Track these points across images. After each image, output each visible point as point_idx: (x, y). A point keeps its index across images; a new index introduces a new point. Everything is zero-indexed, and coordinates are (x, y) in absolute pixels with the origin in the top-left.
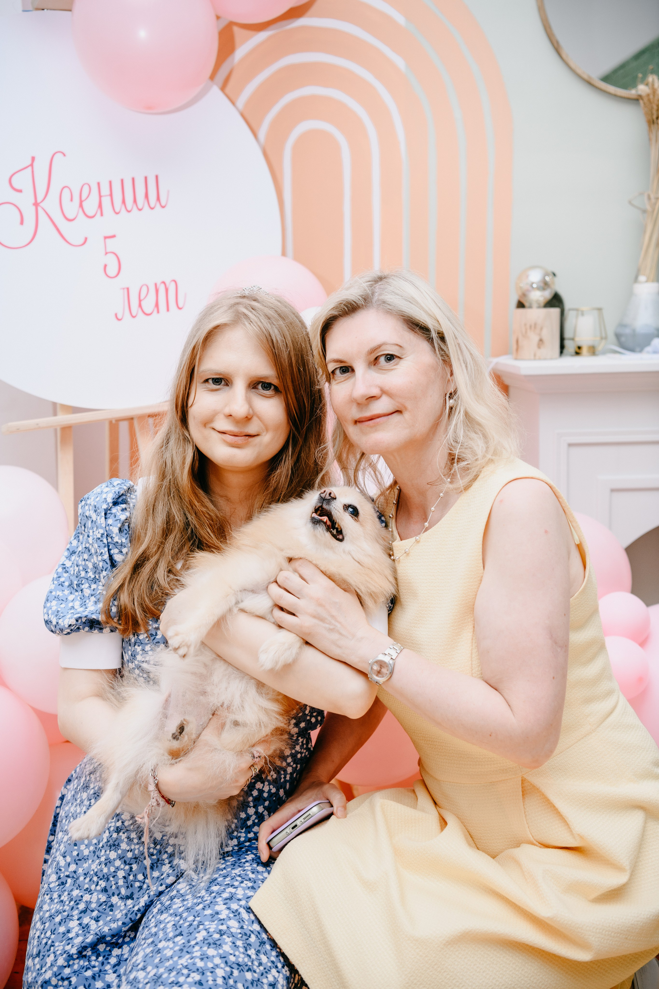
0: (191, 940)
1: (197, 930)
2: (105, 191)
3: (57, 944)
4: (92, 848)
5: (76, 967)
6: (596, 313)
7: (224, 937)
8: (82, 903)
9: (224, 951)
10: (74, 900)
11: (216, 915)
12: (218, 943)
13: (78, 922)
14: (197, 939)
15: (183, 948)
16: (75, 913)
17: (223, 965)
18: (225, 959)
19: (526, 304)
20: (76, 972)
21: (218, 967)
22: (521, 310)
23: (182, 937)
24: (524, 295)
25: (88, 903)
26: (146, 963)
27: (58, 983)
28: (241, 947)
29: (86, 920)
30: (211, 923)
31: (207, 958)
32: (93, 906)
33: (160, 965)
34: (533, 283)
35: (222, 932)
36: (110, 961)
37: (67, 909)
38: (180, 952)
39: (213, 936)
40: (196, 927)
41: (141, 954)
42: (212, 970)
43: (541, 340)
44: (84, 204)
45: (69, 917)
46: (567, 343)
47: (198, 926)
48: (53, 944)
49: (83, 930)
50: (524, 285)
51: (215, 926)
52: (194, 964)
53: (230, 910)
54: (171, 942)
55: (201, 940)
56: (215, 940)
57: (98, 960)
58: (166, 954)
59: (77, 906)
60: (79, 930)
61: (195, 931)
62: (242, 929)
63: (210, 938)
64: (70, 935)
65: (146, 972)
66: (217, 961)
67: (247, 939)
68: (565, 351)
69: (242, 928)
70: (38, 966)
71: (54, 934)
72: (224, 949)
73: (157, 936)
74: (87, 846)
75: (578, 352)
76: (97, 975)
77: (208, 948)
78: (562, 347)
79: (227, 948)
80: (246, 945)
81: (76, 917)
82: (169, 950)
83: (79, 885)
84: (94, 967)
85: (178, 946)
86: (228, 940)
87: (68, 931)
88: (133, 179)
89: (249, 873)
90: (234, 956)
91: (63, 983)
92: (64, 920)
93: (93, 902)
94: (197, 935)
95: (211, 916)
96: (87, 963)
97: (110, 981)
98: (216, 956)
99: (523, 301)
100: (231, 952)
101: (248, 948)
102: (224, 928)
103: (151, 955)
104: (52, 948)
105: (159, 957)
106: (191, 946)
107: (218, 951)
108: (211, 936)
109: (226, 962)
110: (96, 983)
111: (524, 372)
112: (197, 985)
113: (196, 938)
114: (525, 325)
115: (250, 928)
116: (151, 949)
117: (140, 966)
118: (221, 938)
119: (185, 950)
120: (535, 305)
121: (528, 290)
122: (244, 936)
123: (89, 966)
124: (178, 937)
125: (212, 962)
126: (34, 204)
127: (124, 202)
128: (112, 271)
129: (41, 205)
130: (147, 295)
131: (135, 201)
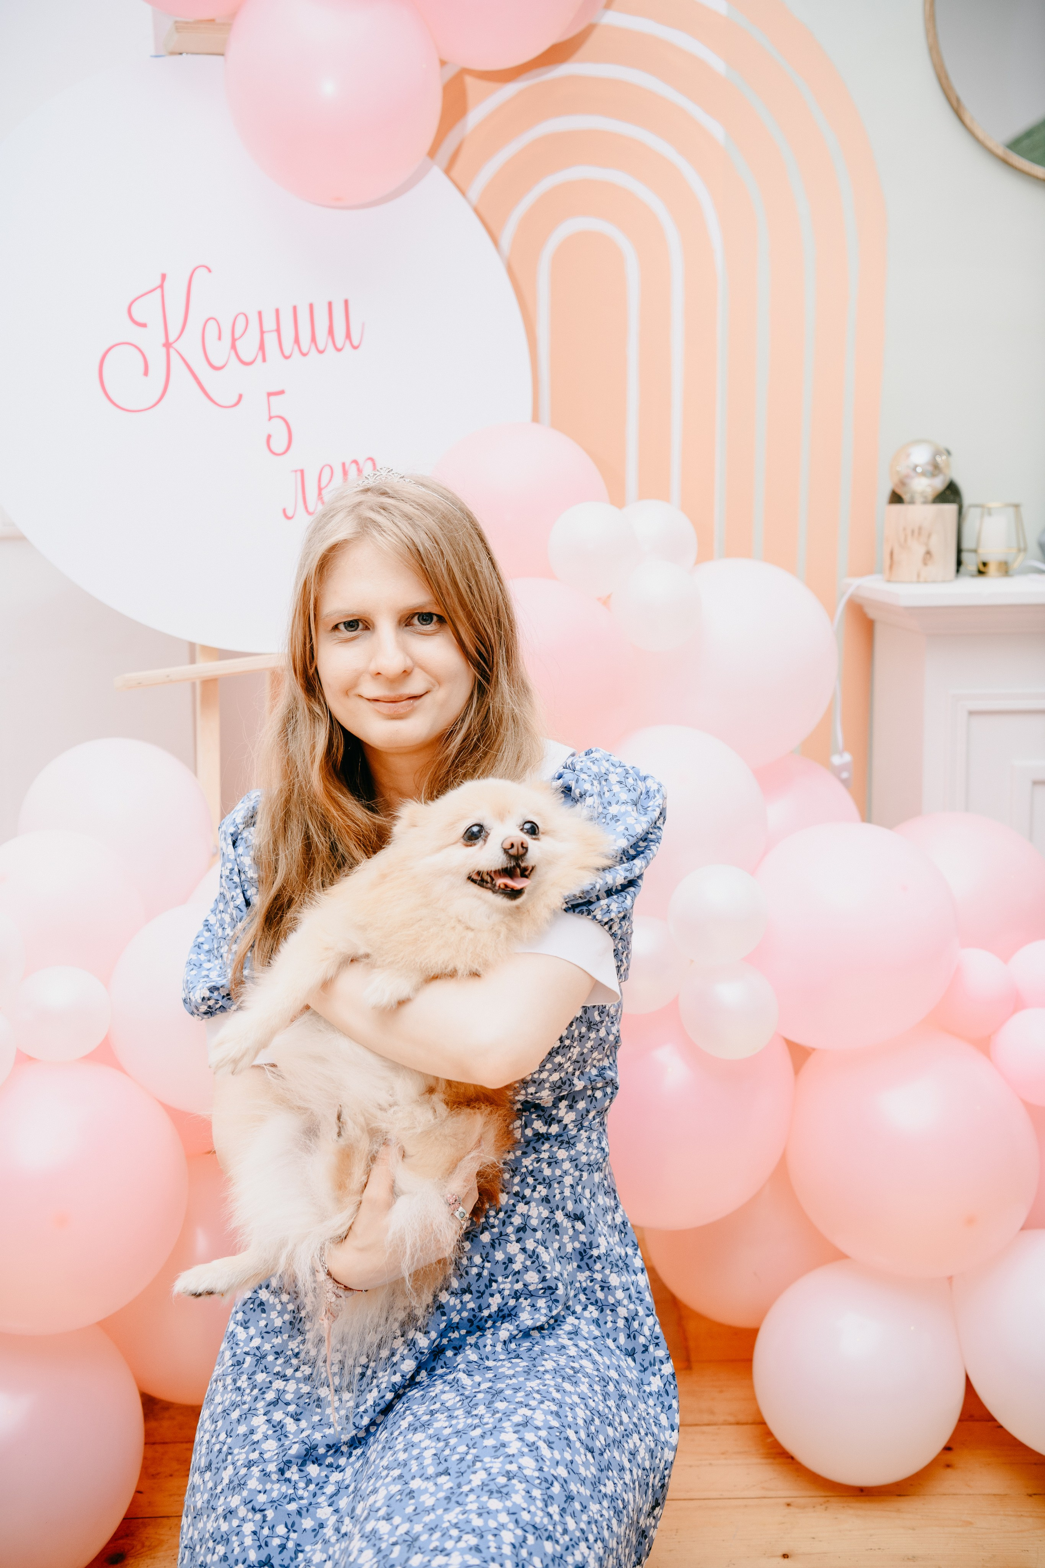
0: (462, 1483)
1: (472, 1469)
2: (269, 323)
3: (236, 1451)
4: (287, 1317)
5: (275, 1494)
6: (1011, 510)
7: (514, 1481)
8: (271, 1392)
9: (514, 1503)
10: (259, 1387)
11: (501, 1448)
12: (504, 1490)
13: (266, 1418)
14: (472, 1482)
15: (451, 1496)
16: (260, 1405)
17: (511, 1526)
18: (514, 1517)
19: (906, 497)
20: (275, 1501)
21: (504, 1528)
22: (897, 507)
23: (448, 1477)
24: (903, 483)
25: (280, 1392)
26: (390, 1510)
27: (246, 1515)
28: (538, 1499)
29: (278, 1416)
30: (493, 1460)
31: (488, 1513)
32: (289, 1397)
33: (415, 1518)
34: (916, 466)
35: (511, 1475)
36: (325, 1490)
37: (248, 1400)
38: (447, 1501)
39: (497, 1480)
40: (471, 1464)
41: (382, 1493)
42: (496, 1532)
43: (928, 553)
44: (238, 343)
45: (251, 1411)
46: (965, 556)
47: (474, 1463)
48: (230, 1451)
49: (275, 1429)
50: (903, 468)
51: (500, 1465)
52: (468, 1522)
53: (524, 1441)
54: (431, 1484)
55: (479, 1486)
56: (499, 1486)
57: (308, 1488)
58: (424, 1502)
59: (262, 1396)
60: (268, 1429)
61: (469, 1471)
62: (541, 1472)
63: (491, 1483)
64: (255, 1438)
65: (392, 1524)
66: (503, 1518)
67: (548, 1488)
68: (962, 569)
69: (541, 1469)
70: (210, 1484)
71: (231, 1436)
72: (513, 1499)
73: (407, 1468)
74: (281, 1314)
75: (982, 571)
76: (305, 1509)
77: (489, 1498)
78: (959, 563)
79: (518, 1498)
80: (546, 1497)
81: (262, 1411)
82: (428, 1495)
83: (265, 1367)
84: (301, 1498)
85: (443, 1491)
86: (520, 1487)
87: (252, 1432)
89: (551, 1389)
90: (529, 1512)
91: (254, 1516)
92: (244, 1416)
93: (288, 1392)
94: (472, 1477)
95: (494, 1449)
96: (291, 1491)
97: (324, 1517)
98: (501, 1511)
99: (899, 491)
100: (525, 1505)
101: (549, 1502)
102: (513, 1468)
103: (399, 1497)
104: (230, 1457)
105: (412, 1504)
106: (464, 1494)
107: (504, 1503)
108: (493, 1480)
109: (517, 1521)
110: (303, 1521)
111: (904, 602)
112: (473, 1552)
113: (470, 1482)
114: (905, 529)
115: (552, 1471)
116: (399, 1487)
117: (382, 1513)
118: (508, 1483)
119: (454, 1499)
120: (919, 499)
121: (907, 476)
122: (543, 1483)
123: (293, 1496)
124: (443, 1476)
125: (495, 1519)
126: (164, 345)
127: (297, 341)
128: (279, 444)
129: (175, 345)
130: (330, 481)
131: (313, 339)
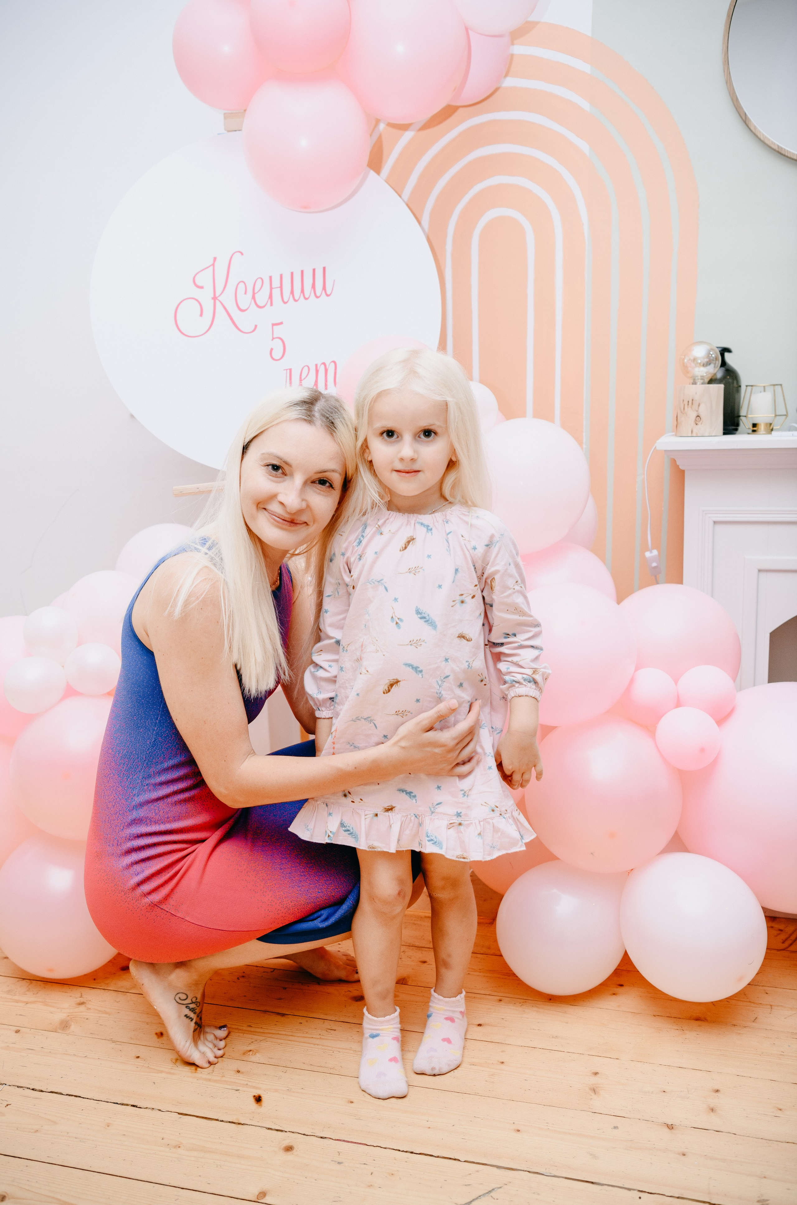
2: (276, 283)
44: (256, 295)
88: (302, 272)
126: (213, 298)
127: (292, 292)
128: (277, 354)
129: (219, 298)
130: (306, 377)
131: (302, 291)
